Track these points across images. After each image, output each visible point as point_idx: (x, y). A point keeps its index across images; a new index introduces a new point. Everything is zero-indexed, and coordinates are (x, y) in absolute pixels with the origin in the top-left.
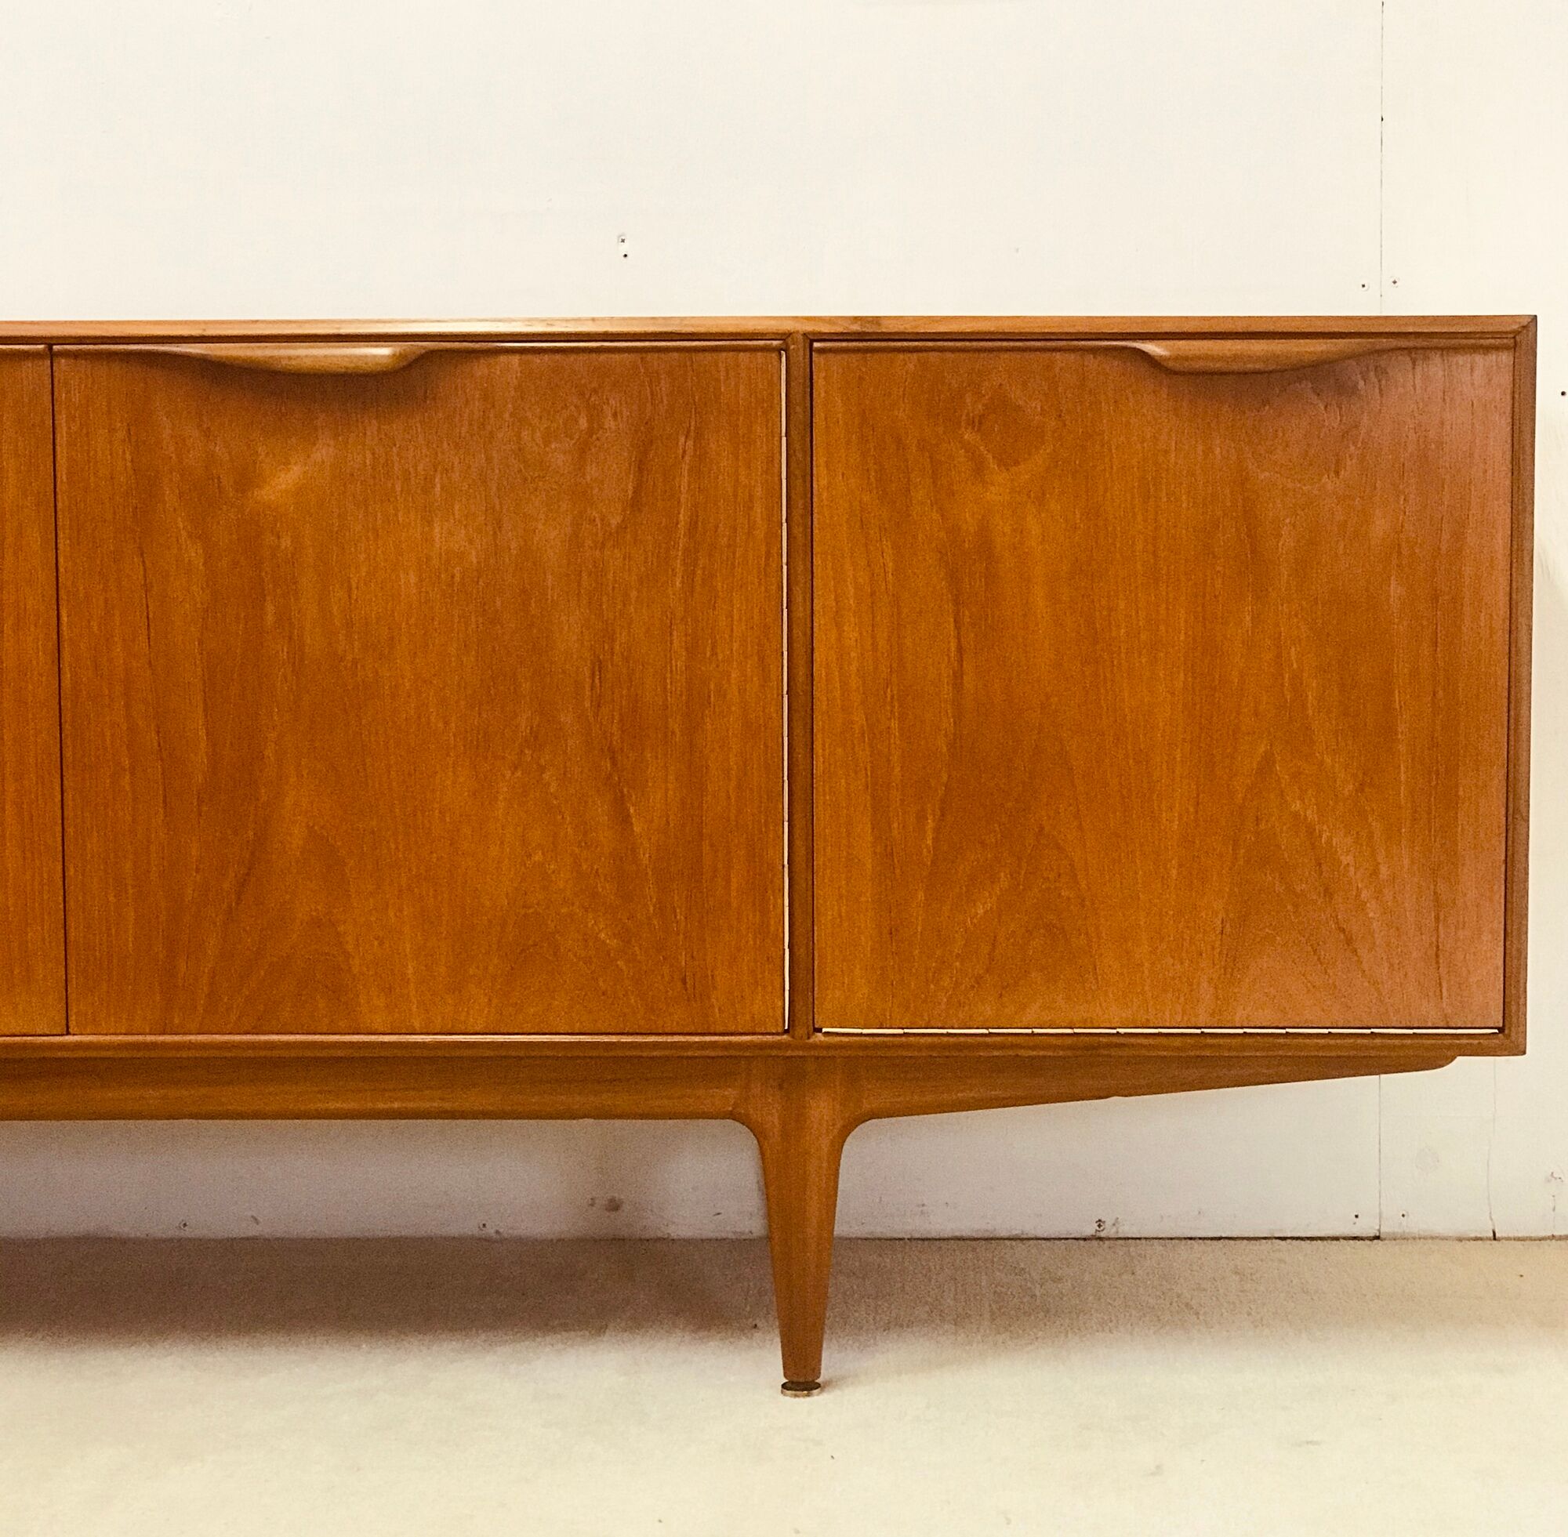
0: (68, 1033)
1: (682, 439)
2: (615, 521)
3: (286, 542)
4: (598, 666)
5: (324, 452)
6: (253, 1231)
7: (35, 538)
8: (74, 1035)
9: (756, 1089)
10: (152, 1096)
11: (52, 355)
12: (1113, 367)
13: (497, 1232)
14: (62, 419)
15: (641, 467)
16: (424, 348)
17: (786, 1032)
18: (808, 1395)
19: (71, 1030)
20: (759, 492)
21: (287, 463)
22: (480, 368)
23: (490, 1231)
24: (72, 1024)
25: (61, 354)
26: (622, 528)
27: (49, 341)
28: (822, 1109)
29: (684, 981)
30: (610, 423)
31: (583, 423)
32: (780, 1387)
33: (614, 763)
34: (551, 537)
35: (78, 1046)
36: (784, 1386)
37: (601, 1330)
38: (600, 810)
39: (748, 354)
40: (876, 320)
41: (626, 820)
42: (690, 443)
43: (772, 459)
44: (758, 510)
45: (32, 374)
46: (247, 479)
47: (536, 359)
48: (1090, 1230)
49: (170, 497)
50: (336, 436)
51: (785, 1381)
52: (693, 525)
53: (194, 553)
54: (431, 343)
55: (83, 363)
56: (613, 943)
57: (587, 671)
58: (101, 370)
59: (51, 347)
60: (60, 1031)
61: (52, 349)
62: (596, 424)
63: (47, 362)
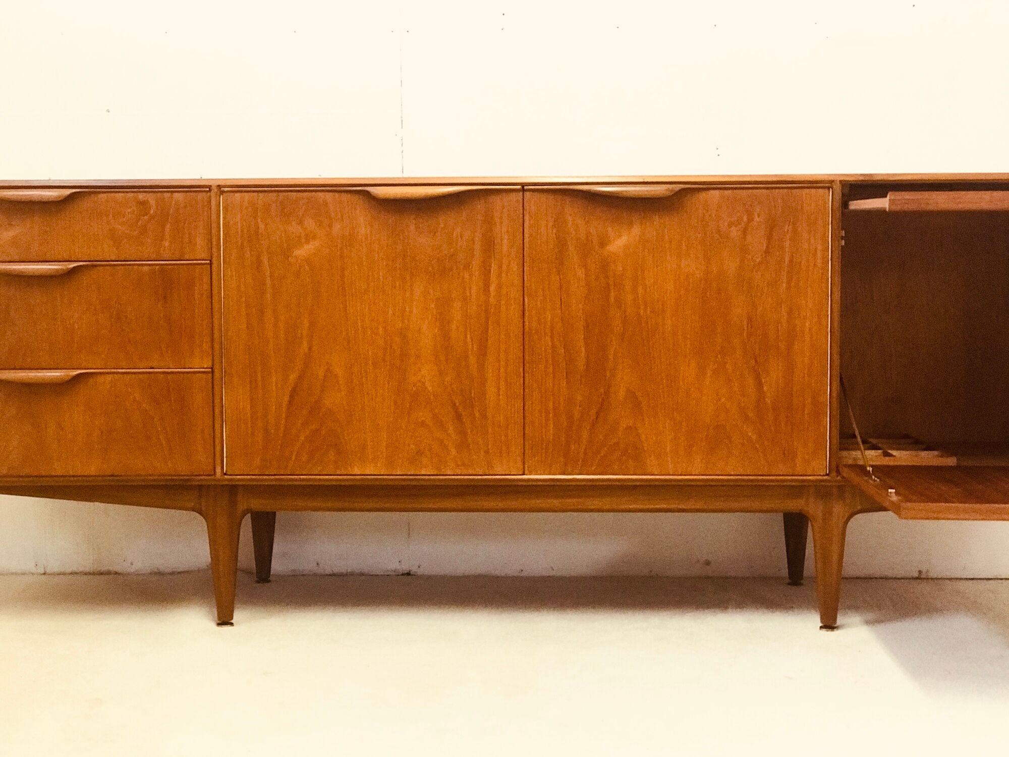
0: (524, 474)
1: (787, 226)
2: (758, 260)
3: (619, 268)
4: (750, 320)
5: (636, 230)
6: (551, 573)
7: (515, 267)
8: (527, 475)
9: (812, 500)
10: (555, 502)
11: (523, 190)
13: (657, 574)
14: (527, 218)
15: (769, 237)
16: (681, 187)
17: (827, 475)
18: (832, 631)
19: (526, 473)
20: (820, 247)
21: (620, 236)
22: (703, 195)
23: (654, 573)
25: (528, 190)
26: (761, 263)
27: (523, 185)
28: (839, 509)
29: (784, 453)
30: (757, 219)
31: (745, 219)
32: (819, 628)
33: (756, 361)
34: (731, 265)
35: (529, 480)
36: (821, 627)
37: (726, 608)
38: (750, 381)
39: (815, 190)
40: (870, 175)
41: (759, 385)
42: (791, 227)
43: (824, 236)
44: (819, 254)
45: (514, 197)
46: (604, 242)
47: (726, 192)
48: (916, 575)
49: (571, 248)
50: (641, 223)
51: (822, 625)
52: (791, 261)
53: (581, 273)
54: (683, 185)
55: (536, 194)
56: (754, 437)
57: (745, 323)
58: (543, 197)
59: (523, 187)
60: (521, 473)
61: (523, 188)
62: (750, 220)
63: (521, 193)
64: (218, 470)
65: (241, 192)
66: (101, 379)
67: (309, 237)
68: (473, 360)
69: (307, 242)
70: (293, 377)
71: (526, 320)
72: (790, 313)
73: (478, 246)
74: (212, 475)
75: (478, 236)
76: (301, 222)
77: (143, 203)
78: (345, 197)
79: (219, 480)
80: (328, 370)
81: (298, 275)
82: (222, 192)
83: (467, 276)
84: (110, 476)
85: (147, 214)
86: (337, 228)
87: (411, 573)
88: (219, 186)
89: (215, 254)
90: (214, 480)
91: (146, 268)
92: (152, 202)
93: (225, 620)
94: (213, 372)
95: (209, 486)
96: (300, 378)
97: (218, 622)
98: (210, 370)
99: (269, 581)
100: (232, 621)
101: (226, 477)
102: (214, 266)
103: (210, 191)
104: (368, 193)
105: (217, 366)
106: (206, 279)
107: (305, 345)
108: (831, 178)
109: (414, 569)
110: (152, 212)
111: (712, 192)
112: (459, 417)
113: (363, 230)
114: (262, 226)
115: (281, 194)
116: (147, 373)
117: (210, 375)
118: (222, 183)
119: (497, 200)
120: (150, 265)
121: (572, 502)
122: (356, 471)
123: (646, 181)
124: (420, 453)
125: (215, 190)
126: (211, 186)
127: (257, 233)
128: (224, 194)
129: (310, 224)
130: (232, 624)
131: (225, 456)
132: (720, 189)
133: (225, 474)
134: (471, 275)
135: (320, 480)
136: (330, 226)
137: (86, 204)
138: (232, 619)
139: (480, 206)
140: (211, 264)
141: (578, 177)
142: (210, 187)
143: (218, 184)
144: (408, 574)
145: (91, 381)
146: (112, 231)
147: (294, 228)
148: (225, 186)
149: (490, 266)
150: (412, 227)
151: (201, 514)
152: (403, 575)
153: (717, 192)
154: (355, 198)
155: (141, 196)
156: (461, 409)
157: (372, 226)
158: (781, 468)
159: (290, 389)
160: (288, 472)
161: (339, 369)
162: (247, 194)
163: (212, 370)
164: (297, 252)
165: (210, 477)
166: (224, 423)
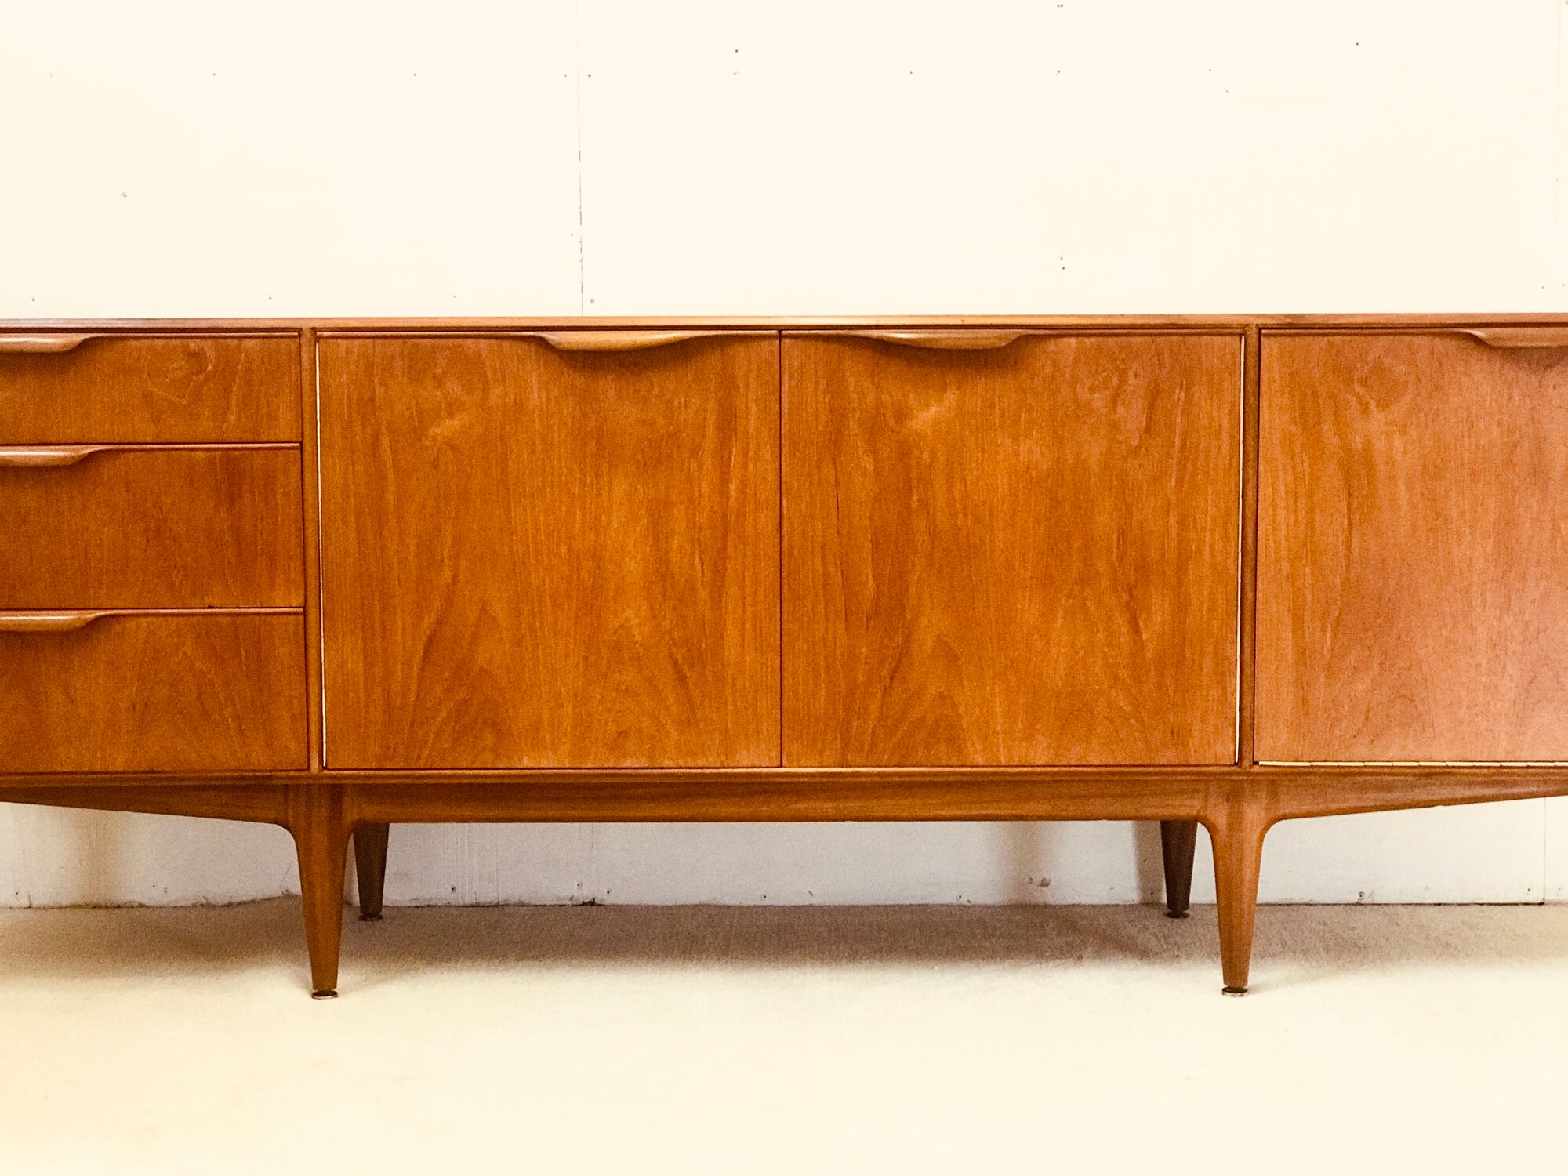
0: (781, 766)
1: (1177, 391)
2: (1135, 443)
3: (926, 455)
4: (1122, 534)
5: (951, 397)
6: (810, 902)
7: (767, 453)
8: (786, 767)
9: (1213, 801)
10: (828, 806)
11: (780, 337)
12: (1452, 344)
13: (969, 901)
14: (786, 379)
15: (1152, 407)
16: (1017, 333)
17: (1235, 764)
18: (1241, 996)
20: (1225, 423)
21: (927, 405)
22: (1052, 346)
23: (964, 901)
24: (784, 762)
25: (787, 336)
26: (1140, 446)
27: (780, 329)
28: (1253, 813)
29: (1172, 733)
30: (1132, 381)
31: (1115, 381)
32: (1221, 991)
33: (1131, 595)
34: (1094, 451)
35: (786, 775)
36: (1224, 990)
37: (1080, 958)
38: (1121, 623)
39: (1219, 338)
40: (1302, 316)
41: (1137, 631)
42: (1183, 394)
43: (1234, 404)
44: (1225, 435)
45: (767, 349)
46: (901, 416)
47: (1087, 340)
48: (1355, 899)
49: (853, 425)
50: (959, 388)
51: (1225, 986)
52: (1183, 445)
53: (868, 464)
54: (1024, 330)
55: (800, 342)
56: (1128, 709)
57: (1115, 537)
58: (811, 346)
59: (780, 331)
60: (776, 765)
61: (781, 333)
62: (1123, 381)
63: (777, 342)
64: (315, 765)
65: (347, 338)
66: (131, 624)
67: (452, 408)
68: (703, 594)
69: (451, 416)
70: (428, 621)
71: (784, 531)
72: (1182, 523)
73: (711, 420)
74: (304, 770)
75: (712, 404)
76: (439, 382)
77: (196, 356)
78: (508, 347)
79: (316, 777)
80: (483, 610)
81: (435, 464)
82: (318, 339)
83: (693, 465)
84: (148, 772)
85: (201, 372)
86: (496, 392)
87: (597, 901)
88: (314, 330)
89: (307, 432)
90: (310, 778)
91: (201, 454)
92: (210, 353)
93: (324, 988)
94: (305, 613)
95: (298, 786)
96: (440, 622)
97: (314, 991)
98: (302, 610)
99: (381, 918)
100: (336, 990)
101: (326, 772)
102: (308, 448)
103: (300, 336)
104: (542, 341)
105: (312, 602)
106: (294, 471)
107: (447, 573)
108: (1243, 321)
109: (602, 897)
110: (210, 368)
111: (1065, 340)
112: (682, 679)
113: (535, 398)
114: (380, 391)
115: (410, 342)
116: (203, 615)
117: (301, 618)
118: (317, 325)
119: (740, 351)
120: (207, 450)
121: (853, 805)
122: (526, 762)
123: (966, 322)
124: (623, 734)
125: (307, 335)
126: (301, 329)
127: (372, 399)
128: (321, 341)
129: (454, 387)
130: (335, 994)
131: (324, 739)
132: (1078, 335)
133: (325, 768)
134: (700, 467)
135: (470, 775)
136: (485, 391)
137: (110, 355)
138: (335, 987)
139: (714, 360)
140: (301, 449)
141: (862, 317)
142: (299, 330)
143: (311, 326)
145: (118, 628)
146: (148, 397)
147: (430, 393)
148: (321, 330)
149: (730, 452)
150: (611, 394)
151: (286, 827)
152: (584, 904)
153: (1073, 340)
154: (523, 348)
155: (192, 344)
156: (686, 670)
157: (548, 391)
158: (1167, 756)
159: (424, 638)
160: (421, 764)
161: (499, 609)
162: (357, 342)
163: (304, 611)
164: (434, 430)
165: (303, 774)
166: (323, 691)
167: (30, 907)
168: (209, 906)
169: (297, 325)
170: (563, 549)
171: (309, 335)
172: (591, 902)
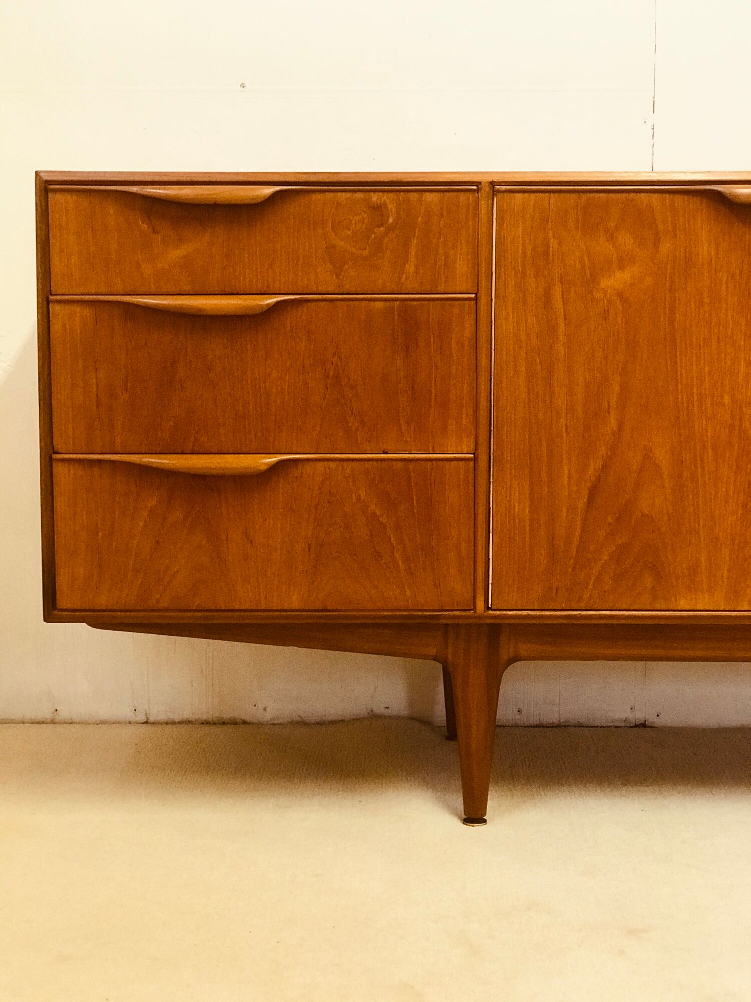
64: (480, 605)
65: (524, 192)
66: (308, 468)
67: (624, 261)
69: (621, 268)
70: (593, 468)
74: (471, 610)
76: (611, 238)
77: (378, 208)
78: (679, 200)
79: (479, 617)
80: (647, 457)
81: (605, 315)
82: (495, 193)
84: (323, 610)
85: (382, 225)
86: (666, 247)
87: (649, 723)
88: (492, 184)
89: (483, 283)
90: (476, 617)
91: (379, 305)
92: (391, 206)
93: (476, 815)
94: (476, 459)
96: (605, 467)
97: (465, 818)
98: (472, 455)
100: (485, 817)
101: (490, 612)
102: (483, 300)
103: (478, 191)
104: (718, 194)
105: (482, 450)
106: (469, 323)
107: (613, 423)
109: (652, 719)
110: (391, 220)
113: (705, 250)
114: (554, 243)
115: (584, 197)
116: (377, 460)
117: (472, 464)
118: (496, 179)
120: (386, 300)
126: (480, 183)
127: (546, 253)
128: (499, 195)
129: (626, 240)
131: (490, 582)
133: (489, 609)
135: (629, 617)
136: (657, 243)
137: (294, 208)
138: (485, 814)
140: (476, 299)
142: (478, 184)
143: (490, 180)
144: (643, 725)
145: (296, 472)
146: (330, 248)
147: (603, 247)
148: (500, 184)
152: (636, 726)
154: (693, 203)
155: (375, 198)
157: (718, 245)
159: (589, 485)
160: (583, 606)
161: (662, 456)
162: (533, 196)
163: (474, 456)
164: (605, 283)
165: (468, 613)
166: (491, 534)
167: (146, 722)
168: (302, 723)
169: (475, 180)
170: (727, 399)
171: (487, 189)
172: (642, 724)
